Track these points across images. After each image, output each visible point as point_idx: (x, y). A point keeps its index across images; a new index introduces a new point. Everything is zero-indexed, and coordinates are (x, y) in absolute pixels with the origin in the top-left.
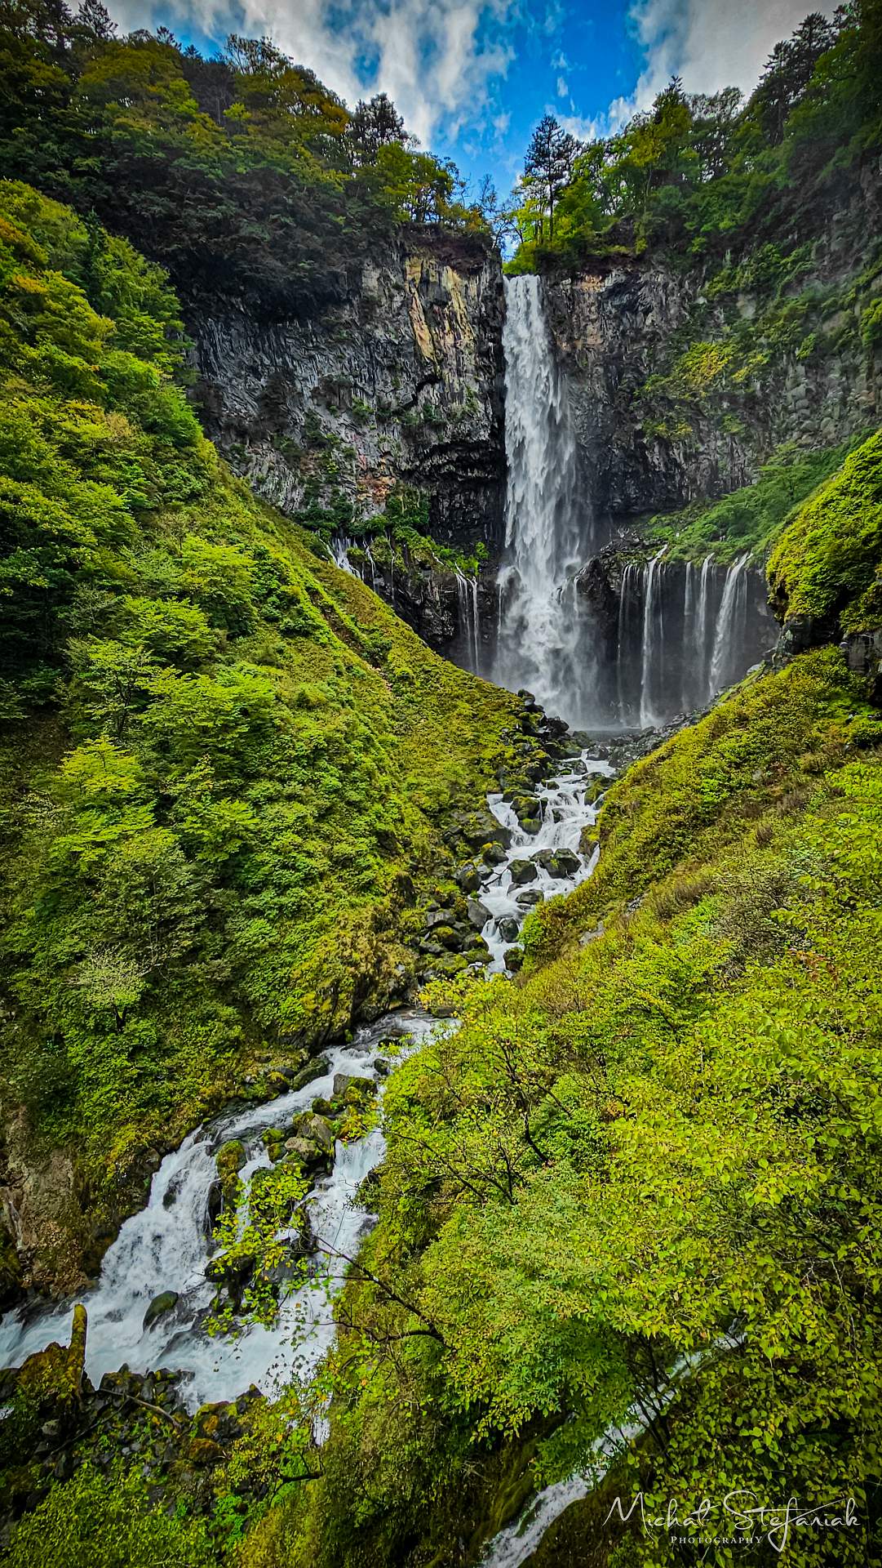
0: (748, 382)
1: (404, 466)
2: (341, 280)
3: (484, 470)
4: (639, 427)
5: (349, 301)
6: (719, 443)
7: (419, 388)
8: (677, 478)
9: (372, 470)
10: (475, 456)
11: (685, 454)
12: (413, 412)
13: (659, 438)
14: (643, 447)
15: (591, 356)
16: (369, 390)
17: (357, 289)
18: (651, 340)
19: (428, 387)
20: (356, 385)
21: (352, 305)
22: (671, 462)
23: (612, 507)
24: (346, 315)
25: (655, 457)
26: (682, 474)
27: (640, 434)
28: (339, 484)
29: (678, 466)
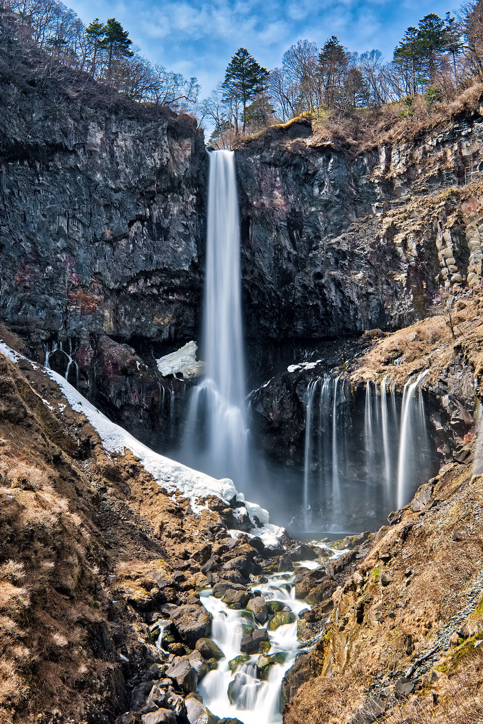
0: (405, 243)
1: (112, 285)
2: (70, 136)
3: (184, 294)
4: (318, 270)
5: (74, 152)
6: (385, 287)
7: (131, 224)
8: (352, 313)
9: (83, 286)
10: (177, 282)
11: (357, 293)
12: (123, 242)
13: (334, 279)
14: (323, 286)
15: (278, 214)
16: (85, 220)
17: (83, 145)
18: (325, 206)
19: (138, 224)
20: (74, 217)
21: (77, 156)
22: (346, 300)
23: (295, 332)
24: (71, 161)
25: (332, 294)
26: (356, 310)
27: (319, 276)
28: (51, 295)
29: (352, 302)
